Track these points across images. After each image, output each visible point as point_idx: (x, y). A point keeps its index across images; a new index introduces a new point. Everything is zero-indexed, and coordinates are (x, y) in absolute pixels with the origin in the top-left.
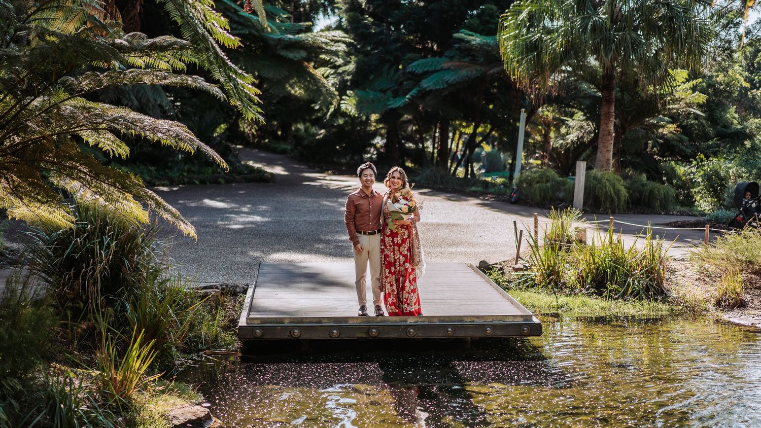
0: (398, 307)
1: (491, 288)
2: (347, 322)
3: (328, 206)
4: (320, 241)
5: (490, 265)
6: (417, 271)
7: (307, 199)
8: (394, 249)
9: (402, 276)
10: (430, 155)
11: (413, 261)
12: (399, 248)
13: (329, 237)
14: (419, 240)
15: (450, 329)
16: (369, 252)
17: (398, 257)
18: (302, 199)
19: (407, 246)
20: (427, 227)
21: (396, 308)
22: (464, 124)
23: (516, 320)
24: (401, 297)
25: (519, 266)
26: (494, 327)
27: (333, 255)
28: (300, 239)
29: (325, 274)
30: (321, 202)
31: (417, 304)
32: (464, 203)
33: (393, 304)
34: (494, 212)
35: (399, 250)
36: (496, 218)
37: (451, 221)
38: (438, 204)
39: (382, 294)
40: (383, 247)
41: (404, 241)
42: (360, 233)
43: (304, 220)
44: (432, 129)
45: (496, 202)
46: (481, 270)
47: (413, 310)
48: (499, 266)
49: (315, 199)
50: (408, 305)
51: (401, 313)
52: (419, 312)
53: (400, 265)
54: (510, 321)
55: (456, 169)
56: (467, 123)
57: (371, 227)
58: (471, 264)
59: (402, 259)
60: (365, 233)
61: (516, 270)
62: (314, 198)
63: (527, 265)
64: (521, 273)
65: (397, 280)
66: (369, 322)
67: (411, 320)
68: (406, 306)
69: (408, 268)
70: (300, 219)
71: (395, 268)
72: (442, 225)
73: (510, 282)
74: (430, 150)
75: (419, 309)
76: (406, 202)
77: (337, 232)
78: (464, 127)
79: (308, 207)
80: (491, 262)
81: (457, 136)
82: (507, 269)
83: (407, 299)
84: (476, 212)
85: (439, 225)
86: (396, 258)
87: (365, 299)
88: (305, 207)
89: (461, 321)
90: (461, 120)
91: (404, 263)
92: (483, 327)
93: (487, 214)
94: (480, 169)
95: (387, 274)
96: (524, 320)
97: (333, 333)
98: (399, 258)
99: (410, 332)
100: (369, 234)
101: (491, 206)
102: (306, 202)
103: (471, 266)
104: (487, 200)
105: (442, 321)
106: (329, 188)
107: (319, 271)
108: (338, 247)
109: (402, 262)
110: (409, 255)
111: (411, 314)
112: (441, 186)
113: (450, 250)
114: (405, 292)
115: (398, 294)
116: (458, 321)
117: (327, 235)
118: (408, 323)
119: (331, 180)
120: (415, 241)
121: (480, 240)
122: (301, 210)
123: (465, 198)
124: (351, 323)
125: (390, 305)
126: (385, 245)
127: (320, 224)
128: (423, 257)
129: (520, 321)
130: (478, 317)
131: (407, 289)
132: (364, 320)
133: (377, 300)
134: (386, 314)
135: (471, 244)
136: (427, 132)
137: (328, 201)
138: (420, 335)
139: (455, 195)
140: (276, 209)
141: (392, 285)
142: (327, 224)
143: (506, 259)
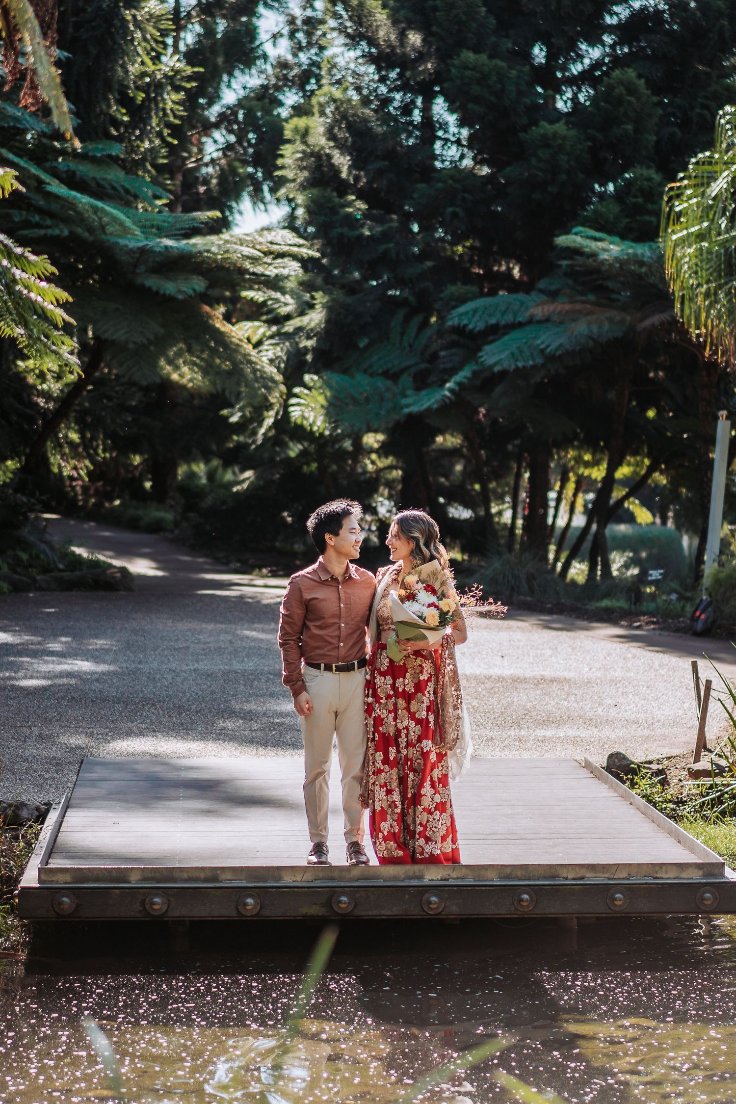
0: (402, 846)
1: (632, 810)
2: (280, 878)
3: (254, 639)
4: (232, 714)
5: (633, 763)
6: (451, 761)
7: (204, 626)
8: (395, 705)
9: (415, 771)
10: (506, 533)
11: (443, 739)
12: (408, 702)
13: (252, 706)
14: (458, 689)
15: (526, 896)
16: (336, 714)
17: (405, 724)
18: (195, 625)
19: (427, 698)
20: (489, 685)
21: (400, 847)
22: (587, 457)
23: (684, 875)
24: (409, 820)
25: (704, 764)
26: (631, 890)
27: (258, 743)
28: (180, 709)
29: (238, 782)
30: (239, 632)
31: (449, 839)
32: (582, 634)
33: (392, 836)
34: (652, 654)
35: (408, 709)
36: (656, 665)
37: (548, 673)
38: (518, 635)
39: (367, 813)
40: (370, 700)
41: (420, 687)
42: (317, 667)
43: (195, 670)
44: (509, 468)
45: (658, 632)
46: (611, 773)
47: (439, 852)
48: (655, 767)
49: (223, 626)
50: (428, 840)
51: (409, 860)
52: (453, 858)
53: (409, 745)
54: (669, 877)
55: (566, 566)
56: (593, 455)
57: (342, 652)
58: (586, 761)
59: (415, 730)
60: (328, 668)
61: (696, 775)
62: (221, 623)
63: (723, 763)
64: (708, 781)
65: (402, 781)
66: (332, 879)
67: (433, 875)
68: (422, 841)
69: (428, 753)
70: (184, 668)
71: (398, 751)
72: (525, 680)
73: (680, 802)
74: (507, 517)
75: (455, 851)
76: (433, 599)
77: (272, 695)
78: (587, 465)
79: (205, 643)
80: (637, 756)
81: (571, 486)
82: (674, 775)
83: (425, 827)
84: (609, 654)
85: (516, 681)
86: (400, 726)
87: (326, 828)
88: (199, 642)
89: (554, 877)
90: (579, 448)
91: (420, 740)
92: (605, 890)
93: (634, 657)
94: (626, 566)
95: (379, 765)
96: (705, 876)
97: (246, 904)
98: (407, 728)
99: (430, 903)
100: (339, 669)
101: (648, 642)
102: (201, 632)
103: (588, 766)
104: (638, 628)
105: (508, 877)
106: (259, 602)
107: (223, 776)
108: (272, 726)
109: (413, 737)
110: (431, 718)
111: (433, 860)
112: (529, 599)
113: (540, 733)
114: (420, 808)
115: (403, 815)
116: (545, 878)
117: (247, 701)
118: (426, 882)
119: (266, 586)
120: (451, 691)
121: (613, 712)
122: (188, 647)
123: (585, 623)
124: (288, 880)
125: (385, 839)
126: (375, 695)
127: (230, 677)
128: (467, 727)
129: (695, 876)
130: (593, 867)
131: (426, 802)
132: (321, 875)
133: (352, 830)
134: (374, 862)
135: (590, 722)
136: (498, 475)
137: (255, 630)
138: (455, 909)
139: (562, 618)
140: (129, 646)
141: (389, 792)
142: (250, 677)
143: (675, 752)
